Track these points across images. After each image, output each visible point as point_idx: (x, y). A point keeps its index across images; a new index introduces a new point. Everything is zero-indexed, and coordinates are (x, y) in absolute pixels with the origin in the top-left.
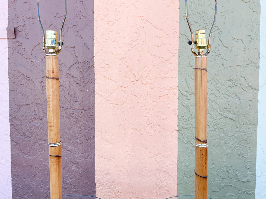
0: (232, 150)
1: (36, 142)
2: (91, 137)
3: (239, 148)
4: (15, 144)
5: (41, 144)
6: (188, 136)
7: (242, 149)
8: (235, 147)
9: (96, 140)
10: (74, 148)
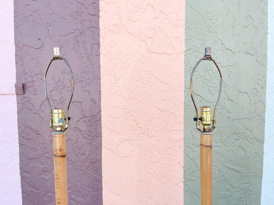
0: (238, 201)
1: (45, 194)
2: (98, 189)
3: (244, 199)
4: (26, 195)
5: (50, 196)
6: (194, 187)
7: (247, 199)
8: (240, 198)
9: (103, 191)
10: (82, 200)
